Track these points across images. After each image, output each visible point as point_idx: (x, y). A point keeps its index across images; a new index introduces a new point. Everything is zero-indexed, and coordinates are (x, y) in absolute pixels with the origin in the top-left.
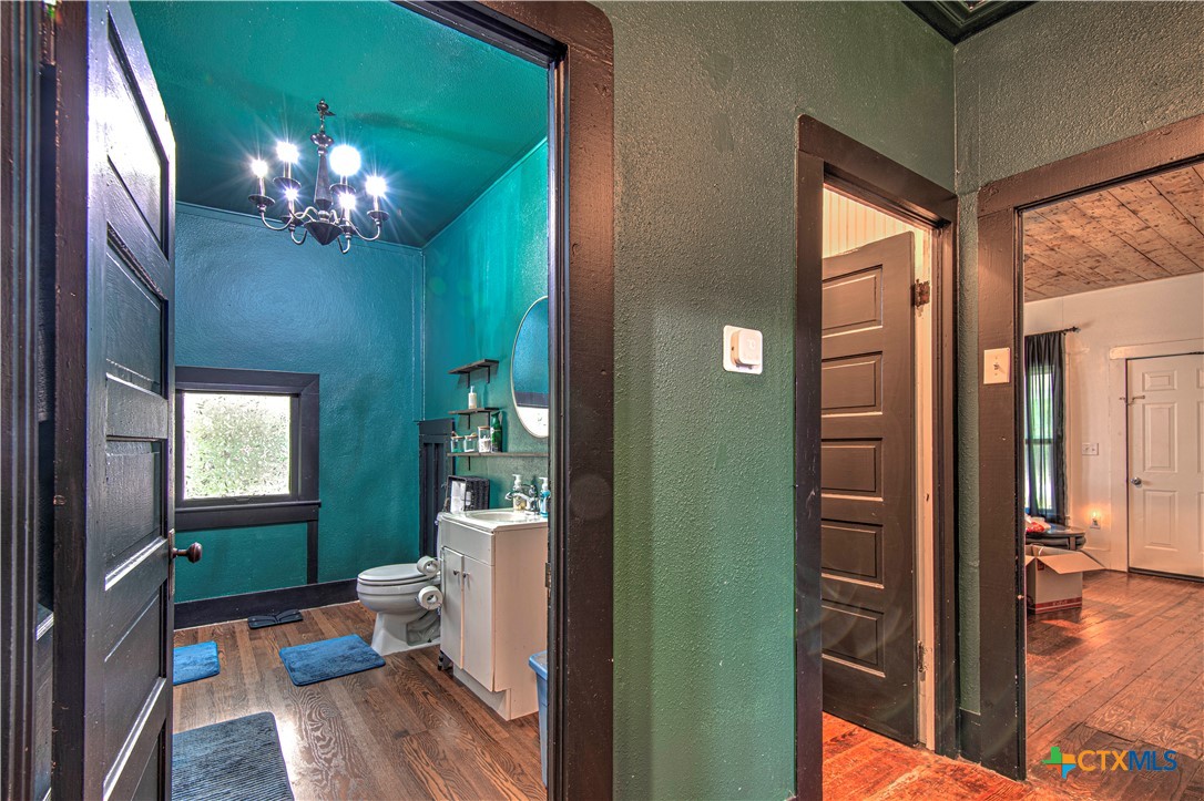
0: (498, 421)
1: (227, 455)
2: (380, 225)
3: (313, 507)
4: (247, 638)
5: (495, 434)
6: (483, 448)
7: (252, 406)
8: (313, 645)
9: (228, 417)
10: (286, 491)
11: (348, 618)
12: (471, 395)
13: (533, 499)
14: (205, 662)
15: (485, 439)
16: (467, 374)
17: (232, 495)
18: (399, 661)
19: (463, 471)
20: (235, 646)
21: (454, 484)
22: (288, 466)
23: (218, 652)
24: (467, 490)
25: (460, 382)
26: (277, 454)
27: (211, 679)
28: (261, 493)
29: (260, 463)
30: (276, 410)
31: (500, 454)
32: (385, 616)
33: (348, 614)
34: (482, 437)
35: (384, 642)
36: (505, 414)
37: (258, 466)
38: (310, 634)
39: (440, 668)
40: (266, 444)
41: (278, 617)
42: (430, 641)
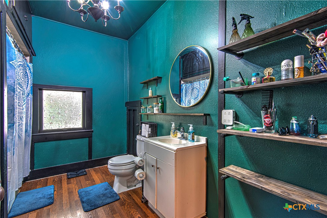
0: (162, 101)
1: (59, 113)
2: (120, 13)
3: (90, 132)
4: (66, 183)
5: (161, 106)
6: (156, 111)
7: (68, 95)
8: (91, 188)
9: (60, 99)
10: (80, 126)
11: (103, 173)
12: (150, 91)
13: (182, 133)
14: (49, 196)
15: (156, 108)
16: (147, 84)
17: (61, 128)
18: (125, 197)
19: (145, 119)
20: (61, 188)
21: (143, 125)
22: (81, 117)
23: (54, 191)
24: (149, 128)
25: (143, 87)
26: (77, 113)
27: (49, 207)
28: (72, 127)
29: (71, 116)
30: (77, 97)
31: (163, 114)
32: (119, 178)
33: (103, 171)
34: (155, 107)
35: (118, 188)
36: (165, 98)
37: (70, 117)
38: (90, 181)
39: (142, 202)
40: (73, 109)
41: (78, 173)
42: (135, 186)
